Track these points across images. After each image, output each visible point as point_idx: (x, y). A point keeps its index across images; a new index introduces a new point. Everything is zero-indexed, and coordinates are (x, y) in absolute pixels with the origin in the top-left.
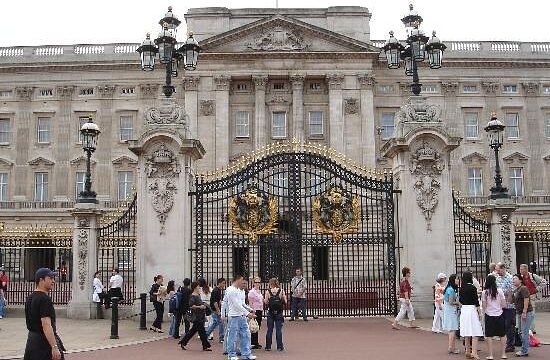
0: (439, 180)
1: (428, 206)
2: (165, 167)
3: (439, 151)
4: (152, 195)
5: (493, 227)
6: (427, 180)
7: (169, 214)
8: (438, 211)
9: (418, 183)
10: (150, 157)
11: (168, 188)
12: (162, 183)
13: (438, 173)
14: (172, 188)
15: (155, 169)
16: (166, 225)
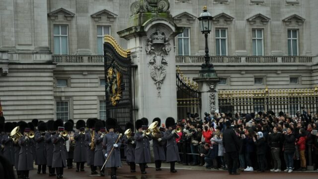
0: (167, 59)
1: (159, 79)
3: (167, 37)
5: (202, 94)
6: (159, 59)
8: (166, 82)
9: (152, 61)
13: (166, 53)
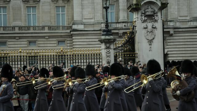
2: (151, 17)
4: (145, 31)
7: (153, 41)
10: (143, 12)
11: (153, 28)
12: (150, 25)
14: (155, 28)
15: (146, 18)
16: (152, 46)
